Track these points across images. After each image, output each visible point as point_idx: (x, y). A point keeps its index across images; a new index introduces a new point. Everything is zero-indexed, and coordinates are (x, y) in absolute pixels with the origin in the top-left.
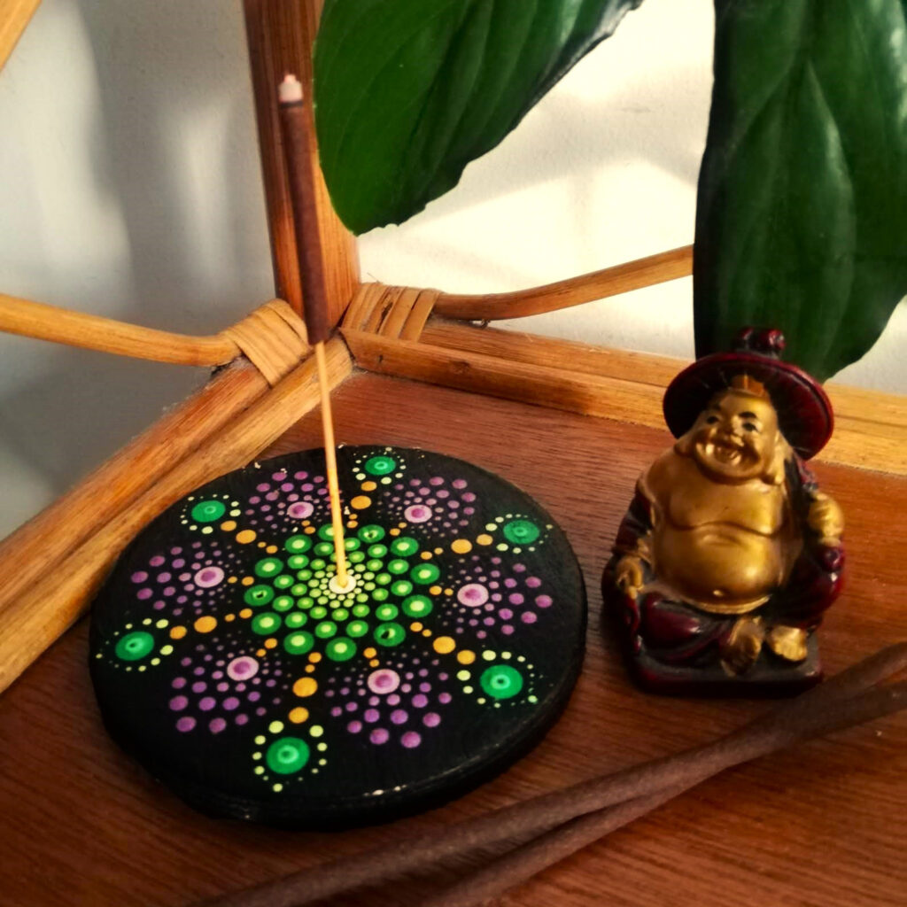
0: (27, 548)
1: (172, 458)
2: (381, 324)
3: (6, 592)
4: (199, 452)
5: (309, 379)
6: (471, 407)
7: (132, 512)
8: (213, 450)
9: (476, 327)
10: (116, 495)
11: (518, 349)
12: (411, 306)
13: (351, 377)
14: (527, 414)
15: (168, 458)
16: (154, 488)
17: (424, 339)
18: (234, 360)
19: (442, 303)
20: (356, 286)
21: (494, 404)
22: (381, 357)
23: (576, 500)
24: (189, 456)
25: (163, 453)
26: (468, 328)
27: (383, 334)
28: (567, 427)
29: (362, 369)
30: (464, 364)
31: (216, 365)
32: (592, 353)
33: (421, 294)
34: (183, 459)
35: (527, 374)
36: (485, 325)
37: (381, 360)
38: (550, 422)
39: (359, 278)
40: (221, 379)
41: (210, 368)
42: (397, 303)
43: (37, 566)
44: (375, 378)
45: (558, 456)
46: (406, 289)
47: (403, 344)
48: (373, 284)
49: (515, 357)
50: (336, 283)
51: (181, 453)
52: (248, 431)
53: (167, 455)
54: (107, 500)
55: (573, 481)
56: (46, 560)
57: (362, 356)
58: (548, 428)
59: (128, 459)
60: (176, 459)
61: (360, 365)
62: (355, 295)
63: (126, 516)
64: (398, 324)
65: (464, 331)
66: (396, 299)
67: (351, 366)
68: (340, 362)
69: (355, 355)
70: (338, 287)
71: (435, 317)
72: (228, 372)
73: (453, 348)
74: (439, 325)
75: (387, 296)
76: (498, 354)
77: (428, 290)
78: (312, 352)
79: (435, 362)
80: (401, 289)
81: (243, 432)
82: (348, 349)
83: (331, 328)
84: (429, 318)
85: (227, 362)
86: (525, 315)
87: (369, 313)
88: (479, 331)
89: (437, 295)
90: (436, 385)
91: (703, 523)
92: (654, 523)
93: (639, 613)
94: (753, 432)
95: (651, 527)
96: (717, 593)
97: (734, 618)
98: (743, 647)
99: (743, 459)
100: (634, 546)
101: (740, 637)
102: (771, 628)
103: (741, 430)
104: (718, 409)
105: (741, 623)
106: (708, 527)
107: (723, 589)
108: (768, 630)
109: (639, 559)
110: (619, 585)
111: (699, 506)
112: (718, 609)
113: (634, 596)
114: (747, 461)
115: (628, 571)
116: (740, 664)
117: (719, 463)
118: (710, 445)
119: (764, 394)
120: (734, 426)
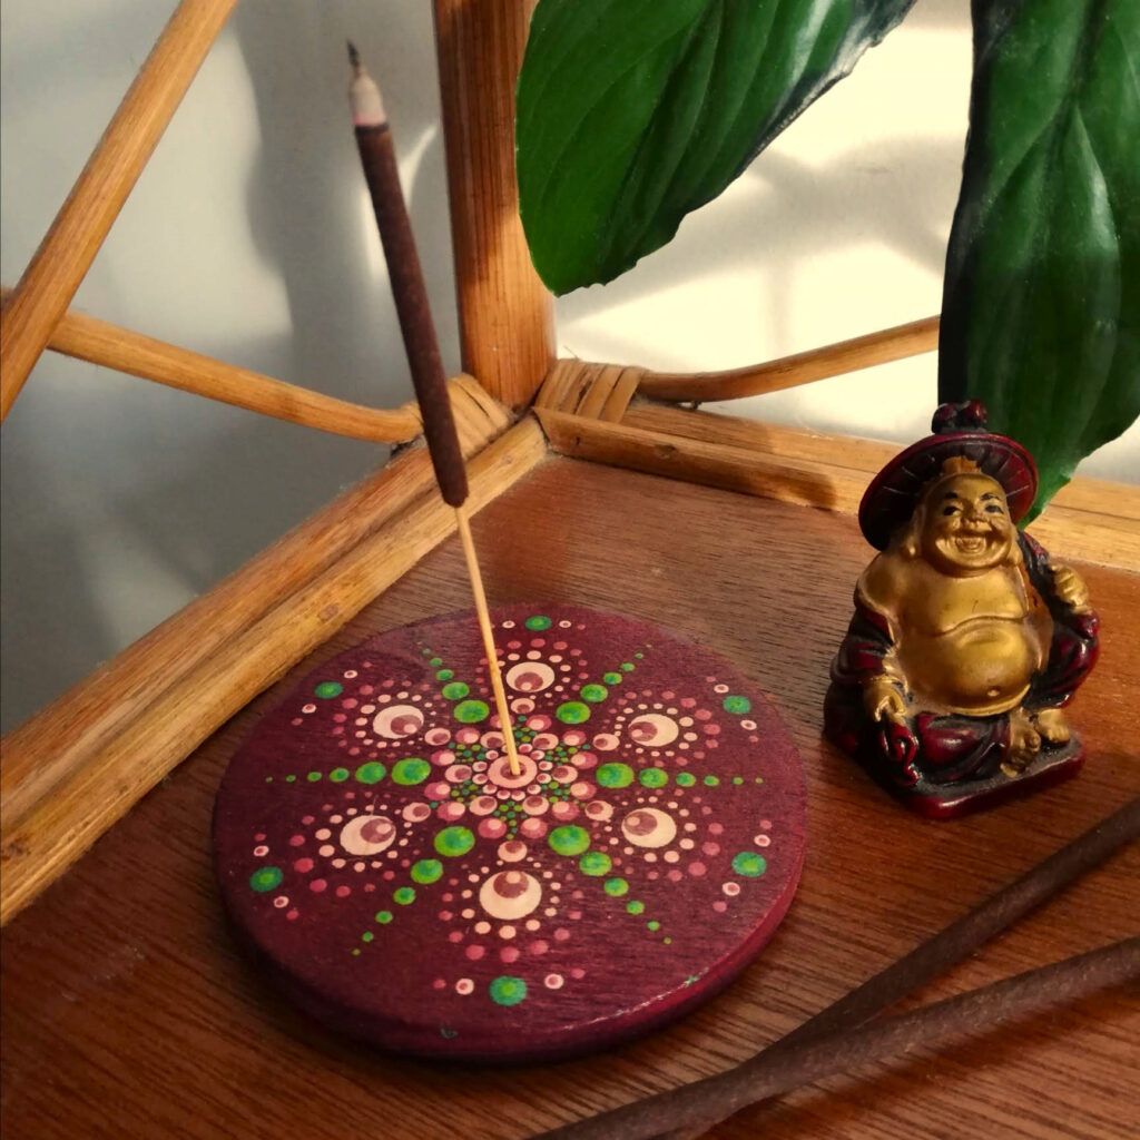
0: (200, 622)
1: (352, 538)
2: (578, 404)
3: (181, 665)
4: (381, 532)
5: (499, 461)
6: (678, 495)
7: (312, 590)
8: (396, 530)
9: (684, 409)
10: (294, 574)
11: (731, 433)
12: (613, 384)
13: (544, 461)
15: (345, 539)
16: (333, 568)
17: (624, 422)
18: (417, 438)
19: (646, 382)
20: (552, 362)
22: (578, 440)
23: (790, 592)
24: (370, 536)
25: (343, 532)
26: (675, 411)
27: (581, 414)
29: (556, 453)
30: (671, 449)
31: (397, 443)
32: (815, 440)
33: (623, 372)
34: (363, 539)
36: (696, 407)
37: (578, 443)
39: (555, 352)
40: (402, 458)
41: (391, 445)
42: (597, 380)
43: (209, 642)
44: (578, 464)
46: (606, 367)
47: (604, 426)
48: (571, 360)
49: (730, 442)
50: (529, 357)
51: (361, 533)
52: (434, 512)
53: (346, 535)
54: (283, 577)
55: (787, 573)
56: (219, 637)
57: (558, 438)
59: (303, 538)
60: (356, 540)
61: (556, 448)
62: (550, 371)
64: (598, 405)
65: (669, 413)
66: (595, 379)
67: (545, 449)
68: (534, 443)
69: (550, 437)
70: (533, 361)
71: (638, 397)
72: (410, 450)
73: (658, 431)
74: (644, 407)
75: (585, 375)
76: (709, 438)
77: (633, 368)
78: (501, 433)
79: (637, 445)
80: (602, 367)
81: (428, 513)
82: (542, 429)
83: (523, 408)
84: (633, 398)
85: (408, 440)
86: (740, 396)
87: (565, 392)
88: (689, 413)
89: (642, 373)
90: (639, 471)
91: (958, 623)
92: (893, 638)
93: (915, 741)
94: (996, 514)
95: (891, 643)
96: (993, 694)
97: (1005, 716)
98: (1022, 744)
99: (989, 545)
100: (880, 671)
101: (1018, 734)
102: (1036, 716)
103: (985, 513)
104: (955, 496)
105: (1011, 718)
106: (963, 627)
107: (997, 688)
108: (1034, 718)
109: (890, 682)
110: (878, 717)
111: (947, 607)
112: (990, 711)
113: (903, 723)
114: (994, 546)
115: (887, 698)
116: (1022, 762)
117: (965, 555)
118: (953, 539)
119: (977, 471)
120: (979, 512)
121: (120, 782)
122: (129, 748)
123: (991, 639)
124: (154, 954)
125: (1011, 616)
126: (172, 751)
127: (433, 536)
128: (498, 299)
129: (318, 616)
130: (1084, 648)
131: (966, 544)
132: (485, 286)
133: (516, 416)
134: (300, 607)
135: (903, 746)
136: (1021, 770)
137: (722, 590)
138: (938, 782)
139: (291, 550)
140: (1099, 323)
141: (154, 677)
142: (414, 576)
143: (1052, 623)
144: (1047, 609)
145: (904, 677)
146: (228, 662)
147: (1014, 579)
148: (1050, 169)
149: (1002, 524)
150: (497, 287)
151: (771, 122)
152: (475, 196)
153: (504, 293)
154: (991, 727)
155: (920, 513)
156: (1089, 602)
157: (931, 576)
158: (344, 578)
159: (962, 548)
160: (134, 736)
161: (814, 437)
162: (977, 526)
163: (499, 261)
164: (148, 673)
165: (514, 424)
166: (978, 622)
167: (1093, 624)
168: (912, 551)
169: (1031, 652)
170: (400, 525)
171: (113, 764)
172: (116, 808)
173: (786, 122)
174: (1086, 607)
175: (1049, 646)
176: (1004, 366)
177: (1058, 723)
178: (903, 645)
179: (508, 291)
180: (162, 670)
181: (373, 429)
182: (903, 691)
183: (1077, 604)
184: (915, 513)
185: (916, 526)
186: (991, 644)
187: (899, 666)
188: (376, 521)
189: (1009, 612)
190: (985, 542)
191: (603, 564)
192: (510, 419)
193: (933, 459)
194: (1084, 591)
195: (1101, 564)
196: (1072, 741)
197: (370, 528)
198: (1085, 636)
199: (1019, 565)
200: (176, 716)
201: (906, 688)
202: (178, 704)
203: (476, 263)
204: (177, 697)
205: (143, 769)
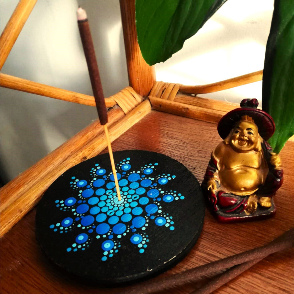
0: (48, 162)
1: (93, 136)
2: (161, 95)
3: (41, 175)
5: (137, 112)
6: (188, 123)
7: (80, 152)
10: (76, 147)
11: (205, 104)
12: (172, 89)
13: (150, 112)
15: (91, 136)
17: (175, 100)
18: (114, 106)
19: (181, 88)
20: (154, 83)
24: (98, 135)
25: (91, 134)
26: (190, 97)
27: (162, 98)
29: (155, 110)
30: (187, 109)
31: (109, 107)
33: (175, 86)
34: (96, 136)
36: (196, 96)
37: (160, 107)
39: (155, 80)
40: (110, 112)
42: (167, 88)
44: (159, 113)
47: (168, 102)
48: (160, 82)
49: (205, 107)
50: (148, 82)
51: (96, 134)
54: (73, 148)
56: (53, 166)
57: (155, 105)
58: (213, 130)
59: (80, 136)
60: (95, 137)
61: (154, 108)
62: (154, 85)
63: (78, 154)
64: (167, 95)
65: (188, 97)
67: (151, 109)
68: (148, 107)
69: (153, 105)
70: (149, 82)
71: (179, 93)
72: (113, 109)
73: (184, 103)
74: (180, 96)
75: (164, 86)
76: (199, 105)
77: (177, 84)
78: (139, 104)
79: (178, 108)
80: (169, 84)
81: (115, 129)
82: (150, 103)
83: (146, 96)
84: (177, 93)
85: (112, 106)
86: (209, 92)
87: (158, 91)
88: (193, 98)
89: (180, 85)
90: (178, 115)
91: (236, 166)
93: (217, 198)
94: (251, 135)
95: (218, 169)
96: (242, 189)
97: (248, 196)
98: (251, 206)
100: (212, 177)
101: (251, 202)
103: (247, 135)
104: (239, 128)
107: (244, 188)
110: (208, 190)
111: (234, 161)
112: (242, 194)
113: (214, 193)
114: (249, 145)
115: (212, 185)
116: (251, 211)
117: (240, 146)
118: (237, 140)
119: (252, 121)
120: (245, 133)
121: (20, 210)
122: (23, 200)
123: (245, 172)
124: (24, 263)
127: (116, 136)
128: (138, 65)
129: (81, 160)
131: (241, 143)
132: (134, 60)
133: (144, 99)
134: (76, 157)
135: (213, 199)
137: (199, 153)
141: (34, 177)
144: (268, 166)
145: (219, 179)
146: (54, 174)
147: (259, 155)
149: (253, 139)
150: (137, 61)
152: (130, 34)
153: (140, 63)
155: (232, 131)
158: (89, 148)
160: (25, 196)
161: (230, 105)
164: (32, 177)
165: (143, 101)
166: (242, 167)
168: (227, 143)
171: (18, 205)
172: (18, 218)
176: (283, 87)
178: (220, 170)
179: (141, 62)
180: (37, 175)
185: (230, 135)
188: (101, 131)
189: (253, 165)
190: (247, 143)
191: (164, 144)
193: (238, 116)
197: (99, 133)
199: (262, 152)
200: (37, 190)
202: (38, 187)
203: (131, 54)
204: (38, 185)
205: (27, 206)
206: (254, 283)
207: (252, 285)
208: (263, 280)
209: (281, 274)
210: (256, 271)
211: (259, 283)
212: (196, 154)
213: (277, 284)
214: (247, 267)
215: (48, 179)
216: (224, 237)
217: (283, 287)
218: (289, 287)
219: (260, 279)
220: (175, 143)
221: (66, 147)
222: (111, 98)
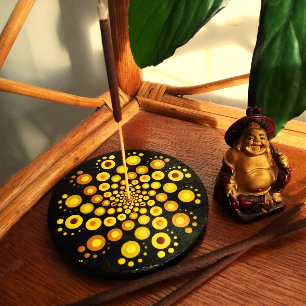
0: (40, 162)
1: (84, 136)
2: (149, 95)
4: (92, 135)
5: (126, 113)
6: (176, 123)
7: (72, 153)
8: (96, 134)
10: (67, 148)
11: (191, 105)
12: (159, 90)
13: (139, 112)
14: (193, 126)
15: (82, 137)
16: (78, 146)
17: (161, 101)
18: (103, 106)
19: (168, 89)
20: (142, 82)
21: (183, 122)
22: (149, 106)
23: (206, 153)
24: (89, 136)
25: (81, 135)
26: (176, 97)
27: (149, 99)
28: (205, 130)
29: (142, 110)
30: (174, 109)
31: (97, 107)
32: (215, 107)
33: (162, 86)
34: (87, 137)
35: (194, 113)
36: (182, 96)
37: (148, 107)
38: (200, 129)
40: (99, 112)
41: (95, 108)
43: (43, 168)
44: (147, 113)
45: (202, 140)
46: (157, 84)
47: (156, 102)
48: (147, 82)
49: (191, 107)
50: (135, 82)
51: (86, 135)
52: (107, 129)
53: (82, 135)
54: (65, 148)
55: (206, 148)
56: (46, 167)
57: (143, 105)
58: (199, 131)
59: (70, 136)
60: (85, 137)
61: (142, 108)
62: (141, 85)
63: (70, 154)
64: (154, 95)
65: (175, 98)
66: (154, 87)
67: (139, 109)
68: (136, 107)
69: (141, 105)
70: (136, 82)
71: (166, 93)
72: (101, 109)
73: (171, 104)
74: (168, 96)
75: (151, 86)
76: (185, 106)
77: (164, 84)
78: (127, 104)
79: (165, 108)
80: (156, 84)
81: (105, 129)
82: (138, 103)
83: (133, 96)
84: (164, 94)
85: (100, 106)
86: (194, 94)
87: (145, 92)
88: (180, 98)
89: (167, 86)
90: (166, 116)
91: (251, 170)
92: (233, 173)
93: (238, 202)
94: (263, 140)
95: (233, 175)
96: (260, 190)
97: (264, 196)
98: (268, 203)
99: (261, 149)
100: (229, 183)
101: (267, 200)
102: (273, 195)
103: (260, 140)
104: (251, 135)
105: (266, 196)
106: (253, 171)
107: (262, 188)
108: (272, 195)
109: (232, 186)
110: (228, 195)
111: (249, 165)
112: (260, 194)
113: (235, 198)
114: (262, 149)
115: (231, 190)
116: (268, 208)
117: (254, 151)
118: (251, 147)
119: (258, 127)
120: (258, 139)
121: (17, 211)
122: (19, 201)
123: (261, 174)
124: (26, 263)
125: (266, 168)
126: (32, 202)
127: (106, 136)
128: (126, 65)
129: (74, 161)
130: (287, 177)
131: (254, 148)
132: (122, 61)
133: (131, 99)
134: (69, 158)
135: (235, 204)
136: (268, 210)
137: (187, 153)
138: (245, 214)
139: (66, 141)
140: (295, 84)
142: (101, 147)
143: (278, 169)
144: (277, 165)
145: (236, 184)
146: (48, 175)
147: (268, 157)
148: (282, 39)
149: (265, 143)
150: (125, 61)
151: (202, 22)
152: (119, 36)
154: (260, 199)
155: (242, 138)
156: (289, 164)
157: (244, 156)
158: (81, 149)
159: (253, 149)
160: (21, 197)
162: (257, 143)
163: (126, 54)
164: (26, 178)
165: (131, 101)
166: (257, 170)
167: (290, 171)
168: (239, 149)
169: (272, 178)
170: (97, 132)
171: (15, 206)
172: (16, 219)
173: (206, 22)
174: (288, 165)
175: (277, 176)
176: (267, 95)
177: (278, 197)
178: (235, 175)
179: (128, 63)
180: (30, 177)
181: (89, 104)
182: (235, 188)
183: (285, 164)
184: (241, 138)
185: (240, 141)
186: (260, 176)
187: (234, 181)
188: (91, 131)
189: (266, 167)
190: (260, 148)
191: (154, 145)
192: (129, 99)
193: (246, 123)
194: (287, 161)
195: (294, 146)
196: (282, 201)
197: (89, 133)
198: (287, 174)
199: (270, 153)
200: (33, 192)
201: (236, 187)
202: (34, 188)
203: (119, 55)
204: (33, 186)
205: (24, 207)
206: (242, 271)
207: (240, 273)
208: (250, 269)
209: (266, 263)
210: (244, 261)
211: (246, 271)
212: (185, 154)
213: (262, 271)
214: (235, 258)
215: (42, 180)
216: (214, 232)
217: (267, 274)
218: (272, 274)
219: (247, 268)
220: (165, 144)
221: (57, 148)
222: (99, 97)
